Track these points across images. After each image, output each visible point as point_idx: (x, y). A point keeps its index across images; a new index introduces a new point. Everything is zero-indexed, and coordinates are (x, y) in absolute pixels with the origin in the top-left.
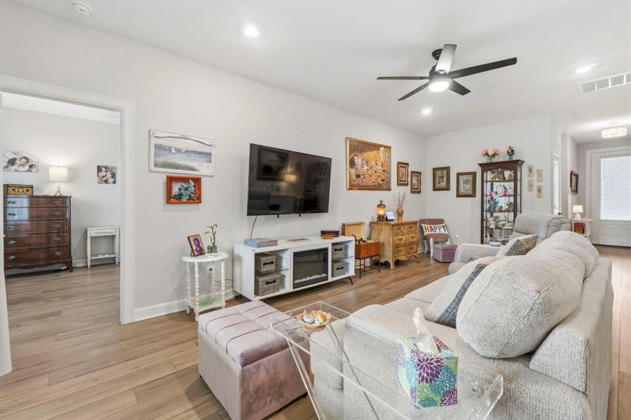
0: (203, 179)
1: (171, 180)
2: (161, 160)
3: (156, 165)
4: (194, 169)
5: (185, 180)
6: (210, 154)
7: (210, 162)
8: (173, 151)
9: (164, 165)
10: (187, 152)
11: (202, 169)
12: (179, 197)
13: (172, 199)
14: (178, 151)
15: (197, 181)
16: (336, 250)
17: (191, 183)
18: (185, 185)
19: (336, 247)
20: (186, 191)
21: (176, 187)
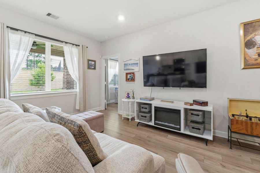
0: (135, 72)
1: (127, 74)
2: (125, 68)
3: (124, 70)
4: (133, 70)
5: (130, 73)
6: (137, 63)
7: (138, 66)
8: (128, 65)
9: (126, 70)
10: (132, 64)
11: (135, 69)
12: (129, 79)
13: (127, 80)
15: (133, 73)
16: (192, 114)
17: (132, 74)
18: (130, 75)
19: (192, 112)
20: (130, 78)
21: (129, 76)
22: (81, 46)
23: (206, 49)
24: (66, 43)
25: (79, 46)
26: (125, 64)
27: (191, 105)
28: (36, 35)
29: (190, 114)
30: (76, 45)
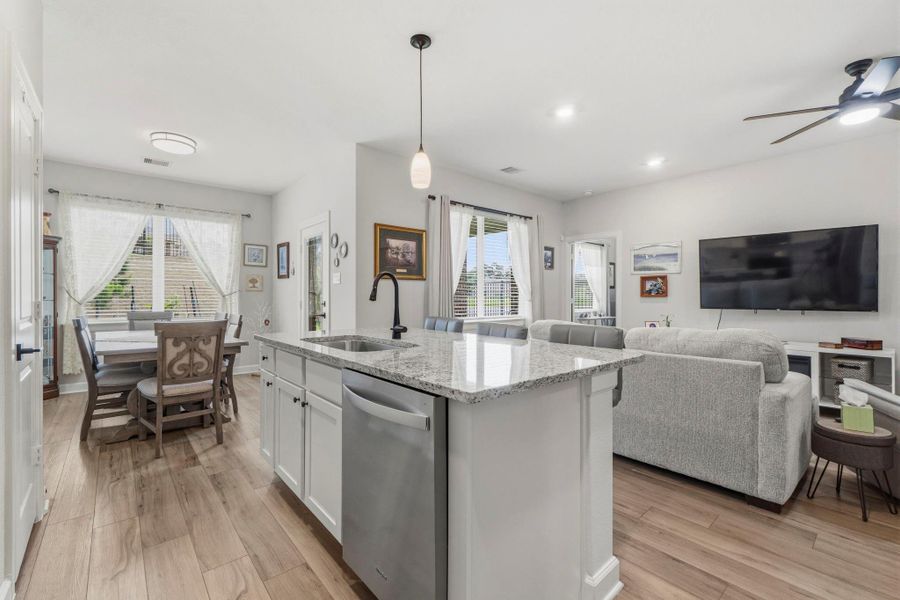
0: (669, 276)
1: (644, 279)
2: (638, 265)
3: (635, 270)
4: (663, 269)
5: (654, 278)
6: (676, 254)
7: (676, 261)
8: (647, 257)
9: (640, 269)
10: (658, 256)
11: (670, 268)
12: (650, 292)
13: (645, 293)
14: (650, 256)
15: (664, 278)
16: (841, 366)
17: (660, 280)
18: (655, 283)
19: (841, 361)
20: (655, 287)
21: (648, 285)
22: (535, 219)
23: (877, 226)
24: (512, 215)
25: (531, 218)
26: (637, 257)
27: (837, 346)
28: (476, 208)
29: (834, 367)
30: (526, 218)
